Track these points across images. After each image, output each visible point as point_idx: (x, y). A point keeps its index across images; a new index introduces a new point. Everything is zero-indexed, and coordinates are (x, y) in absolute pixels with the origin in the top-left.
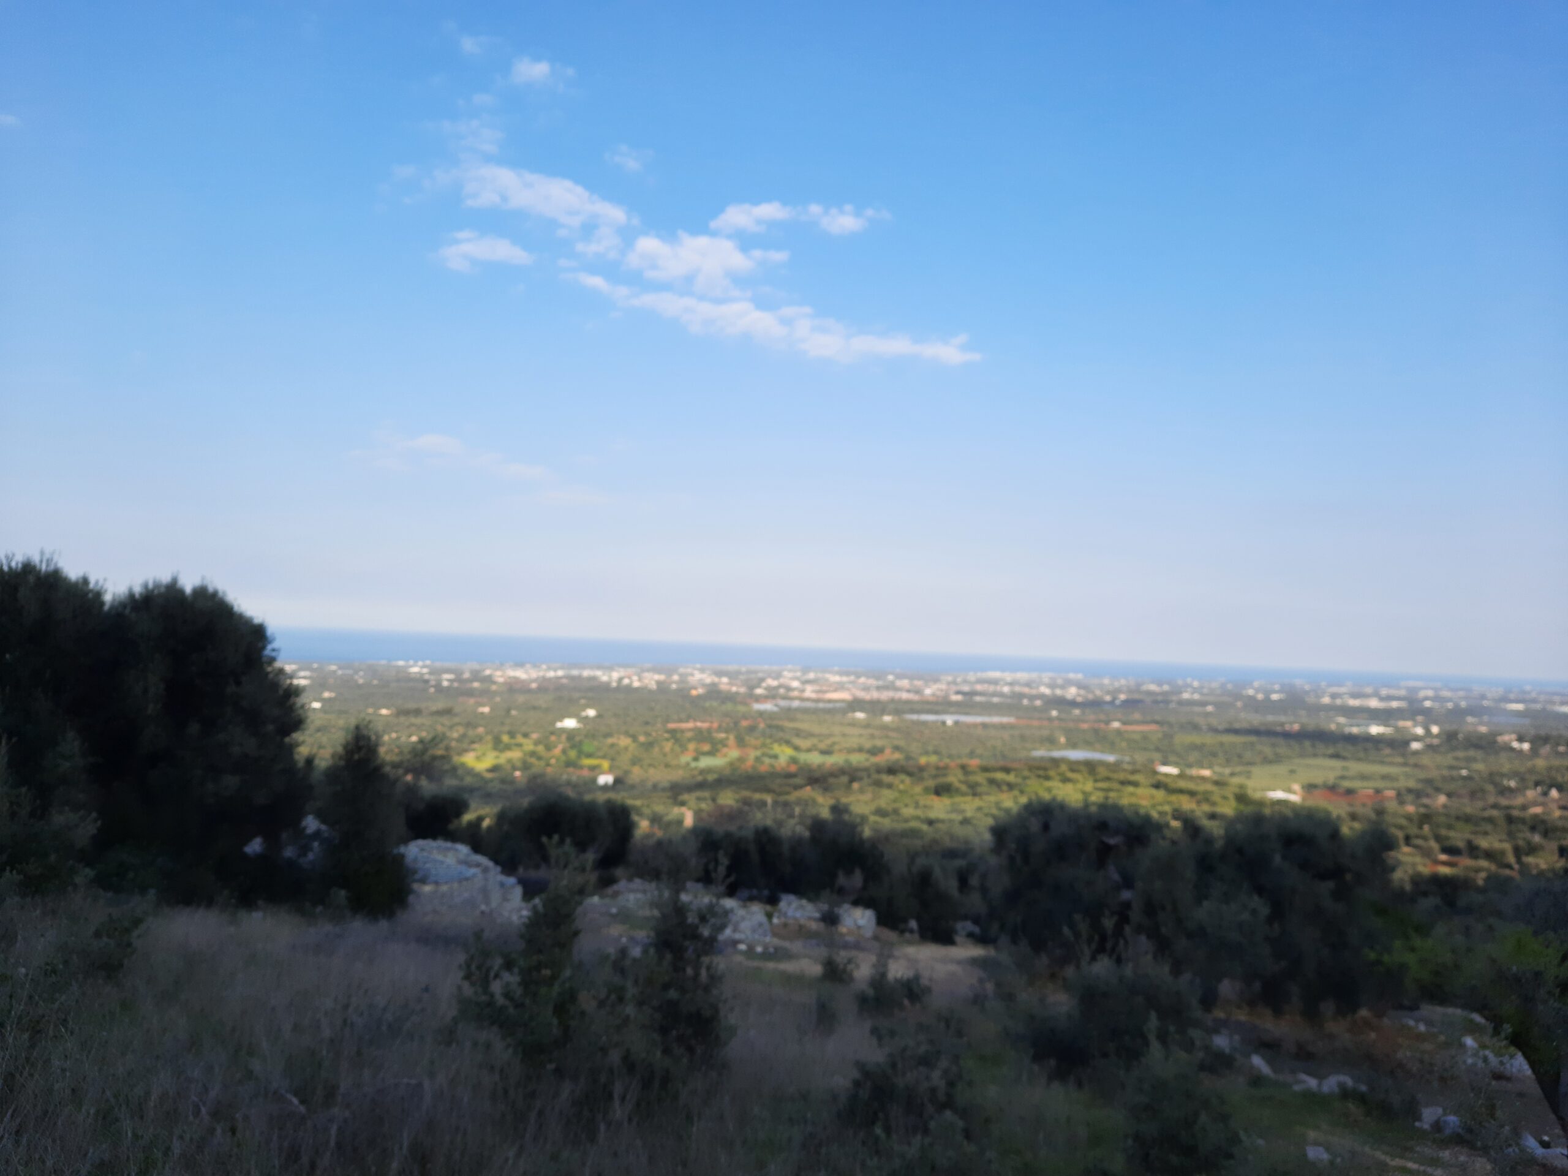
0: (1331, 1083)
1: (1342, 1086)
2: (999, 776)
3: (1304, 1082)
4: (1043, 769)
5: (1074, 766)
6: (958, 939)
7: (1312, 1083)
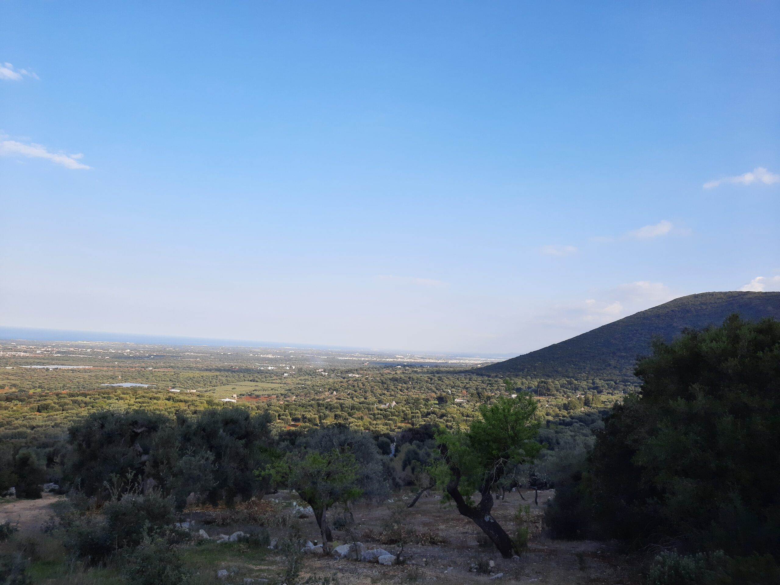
0: (234, 536)
1: (239, 536)
2: (80, 398)
3: (223, 538)
4: (106, 394)
5: (125, 391)
6: (43, 494)
7: (226, 537)
